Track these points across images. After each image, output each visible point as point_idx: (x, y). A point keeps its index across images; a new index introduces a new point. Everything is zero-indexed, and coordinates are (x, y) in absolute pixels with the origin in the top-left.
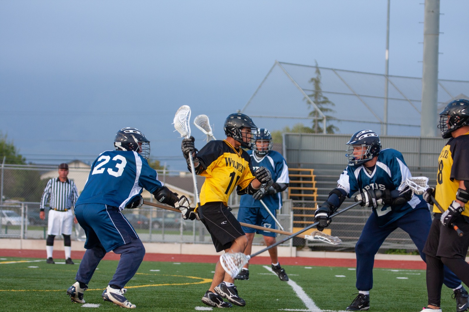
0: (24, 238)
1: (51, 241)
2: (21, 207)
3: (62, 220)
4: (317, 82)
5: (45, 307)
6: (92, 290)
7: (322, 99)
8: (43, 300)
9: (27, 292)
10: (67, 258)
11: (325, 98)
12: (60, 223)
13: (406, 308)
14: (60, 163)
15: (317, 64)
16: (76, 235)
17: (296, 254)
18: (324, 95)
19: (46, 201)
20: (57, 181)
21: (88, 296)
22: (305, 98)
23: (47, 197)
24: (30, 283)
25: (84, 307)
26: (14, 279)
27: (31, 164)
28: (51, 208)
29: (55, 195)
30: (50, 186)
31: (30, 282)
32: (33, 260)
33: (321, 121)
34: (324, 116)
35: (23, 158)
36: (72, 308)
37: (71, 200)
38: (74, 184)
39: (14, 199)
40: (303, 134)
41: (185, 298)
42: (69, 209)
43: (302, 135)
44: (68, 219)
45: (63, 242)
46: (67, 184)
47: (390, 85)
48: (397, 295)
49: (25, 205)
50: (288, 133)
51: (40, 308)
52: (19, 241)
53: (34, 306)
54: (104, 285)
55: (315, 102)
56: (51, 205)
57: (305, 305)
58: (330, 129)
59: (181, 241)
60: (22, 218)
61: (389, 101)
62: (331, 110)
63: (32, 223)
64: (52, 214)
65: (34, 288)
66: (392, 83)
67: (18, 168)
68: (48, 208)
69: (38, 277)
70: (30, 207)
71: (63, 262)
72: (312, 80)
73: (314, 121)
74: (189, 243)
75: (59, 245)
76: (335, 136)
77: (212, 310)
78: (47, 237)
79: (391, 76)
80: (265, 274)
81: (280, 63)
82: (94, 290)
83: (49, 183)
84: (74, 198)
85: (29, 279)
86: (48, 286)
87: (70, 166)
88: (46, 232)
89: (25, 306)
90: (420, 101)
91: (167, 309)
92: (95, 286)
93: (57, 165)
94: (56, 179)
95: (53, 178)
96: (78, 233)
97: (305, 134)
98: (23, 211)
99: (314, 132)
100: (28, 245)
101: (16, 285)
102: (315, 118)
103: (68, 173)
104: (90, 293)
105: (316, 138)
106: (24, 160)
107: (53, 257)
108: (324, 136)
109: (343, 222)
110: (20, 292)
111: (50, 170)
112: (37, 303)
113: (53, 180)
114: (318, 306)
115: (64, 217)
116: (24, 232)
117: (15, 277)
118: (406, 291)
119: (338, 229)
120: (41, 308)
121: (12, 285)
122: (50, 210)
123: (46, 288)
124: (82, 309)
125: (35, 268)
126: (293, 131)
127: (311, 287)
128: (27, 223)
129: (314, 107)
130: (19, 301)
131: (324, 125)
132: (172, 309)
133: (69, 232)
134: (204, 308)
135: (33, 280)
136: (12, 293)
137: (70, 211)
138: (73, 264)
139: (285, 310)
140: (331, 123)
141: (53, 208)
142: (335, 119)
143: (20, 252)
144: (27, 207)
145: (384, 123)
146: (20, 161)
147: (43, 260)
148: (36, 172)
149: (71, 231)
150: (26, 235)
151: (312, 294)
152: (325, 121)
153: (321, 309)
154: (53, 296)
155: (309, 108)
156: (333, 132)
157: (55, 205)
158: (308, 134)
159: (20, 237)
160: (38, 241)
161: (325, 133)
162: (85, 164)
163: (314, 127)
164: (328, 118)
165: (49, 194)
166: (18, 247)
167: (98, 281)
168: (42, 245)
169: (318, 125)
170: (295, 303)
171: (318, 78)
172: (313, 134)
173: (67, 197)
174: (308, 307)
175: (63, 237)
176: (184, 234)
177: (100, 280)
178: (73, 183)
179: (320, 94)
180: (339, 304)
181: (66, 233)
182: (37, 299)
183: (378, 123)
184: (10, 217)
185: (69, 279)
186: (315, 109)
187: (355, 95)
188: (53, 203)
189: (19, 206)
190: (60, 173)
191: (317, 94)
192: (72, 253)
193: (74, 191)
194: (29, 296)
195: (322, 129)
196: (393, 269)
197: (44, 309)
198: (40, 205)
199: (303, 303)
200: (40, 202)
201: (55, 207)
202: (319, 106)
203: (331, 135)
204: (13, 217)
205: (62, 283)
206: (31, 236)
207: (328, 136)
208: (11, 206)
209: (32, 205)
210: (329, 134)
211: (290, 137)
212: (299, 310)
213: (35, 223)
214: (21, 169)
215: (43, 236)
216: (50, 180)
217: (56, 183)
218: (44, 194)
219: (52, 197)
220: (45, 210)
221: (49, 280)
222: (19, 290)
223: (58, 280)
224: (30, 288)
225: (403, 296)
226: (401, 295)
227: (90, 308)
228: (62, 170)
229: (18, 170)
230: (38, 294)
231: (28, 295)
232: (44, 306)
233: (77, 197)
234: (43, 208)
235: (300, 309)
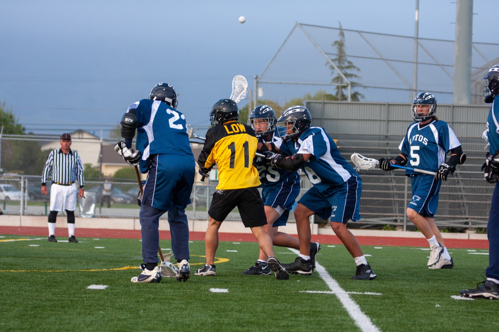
0: (24, 215)
1: (53, 217)
2: (21, 181)
3: (65, 195)
4: (340, 45)
5: (48, 289)
6: (97, 270)
7: (346, 64)
8: (45, 281)
9: (27, 273)
10: (70, 236)
11: (349, 62)
12: (63, 198)
13: (438, 290)
14: (61, 133)
15: (341, 26)
16: (80, 211)
17: (318, 231)
18: (349, 59)
19: (47, 175)
20: (59, 153)
21: (93, 277)
22: (328, 62)
23: (49, 170)
24: (31, 263)
25: (90, 289)
26: (14, 259)
27: (31, 134)
28: (53, 182)
29: (58, 168)
30: (52, 158)
31: (31, 261)
32: (33, 238)
33: (345, 87)
34: (349, 83)
35: (22, 128)
36: (76, 290)
37: (75, 172)
38: (78, 156)
39: (13, 173)
40: (326, 101)
41: (199, 279)
42: (73, 182)
43: (324, 103)
44: (72, 193)
45: (66, 219)
46: (70, 156)
47: (420, 47)
48: (428, 275)
49: (25, 178)
50: (309, 101)
51: (41, 290)
52: (18, 217)
53: (35, 288)
54: (111, 265)
55: (339, 67)
56: (53, 179)
57: (328, 287)
58: (355, 96)
59: (194, 218)
60: (21, 193)
61: (419, 65)
62: (356, 76)
63: (32, 197)
64: (55, 189)
65: (35, 268)
66: (422, 47)
67: (18, 139)
68: (50, 182)
69: (40, 256)
70: (30, 180)
71: (66, 240)
72: (336, 42)
73: (338, 88)
74: (202, 220)
75: (62, 222)
76: (360, 104)
77: (228, 292)
78: (49, 213)
79: (421, 39)
80: (284, 253)
81: (301, 24)
82: (100, 270)
83: (51, 155)
84: (79, 170)
85: (30, 259)
86: (51, 266)
87: (72, 136)
88: (48, 207)
89: (26, 288)
90: (453, 66)
91: (179, 291)
92: (101, 266)
93: (58, 136)
94: (58, 150)
95: (55, 149)
96: (82, 209)
97: (329, 101)
98: (22, 185)
99: (337, 100)
100: (28, 222)
101: (16, 265)
102: (339, 84)
103: (70, 144)
104: (96, 273)
105: (340, 105)
106: (24, 129)
107: (55, 235)
108: (348, 104)
109: (368, 197)
110: (20, 273)
111: (52, 140)
112: (38, 284)
113: (55, 151)
114: (343, 288)
115: (68, 192)
116: (24, 208)
117: (14, 257)
118: (437, 272)
119: (363, 204)
120: (43, 290)
121: (11, 265)
122: (52, 184)
123: (48, 268)
124: (87, 291)
125: (36, 247)
126: (315, 98)
127: (335, 267)
128: (27, 198)
129: (338, 72)
130: (19, 282)
131: (348, 92)
132: (185, 291)
133: (73, 208)
134: (219, 289)
135: (34, 260)
136: (11, 274)
137: (74, 185)
138: (77, 242)
139: (307, 292)
140: (356, 89)
141: (56, 182)
142: (360, 85)
143: (19, 229)
144: (26, 181)
145: (413, 90)
146: (20, 130)
147: (44, 238)
148: (36, 143)
149: (75, 206)
150: (25, 211)
151: (336, 275)
152: (349, 87)
153: (346, 291)
154: (55, 277)
155: (333, 73)
156: (358, 100)
157: (58, 179)
158: (332, 101)
159: (20, 213)
160: (39, 217)
161: (349, 100)
162: (90, 134)
163: (337, 93)
164: (353, 85)
165: (51, 167)
166: (17, 224)
167: (104, 261)
168: (43, 222)
169: (342, 91)
170: (318, 285)
171: (341, 41)
172: (337, 102)
173: (71, 170)
174: (332, 289)
175: (66, 213)
176: (196, 210)
177: (106, 260)
178: (77, 154)
179: (344, 59)
180: (364, 285)
181: (70, 209)
182: (39, 280)
183: (407, 90)
184: (9, 192)
185: (73, 258)
186: (339, 75)
187: (383, 59)
188: (55, 176)
189: (19, 180)
190: (62, 144)
191: (341, 58)
192: (76, 230)
193: (78, 163)
194: (30, 277)
195: (346, 96)
196: (423, 248)
197: (46, 291)
198: (41, 178)
199: (326, 284)
200: (41, 175)
201: (58, 181)
202: (343, 72)
203: (356, 102)
204: (12, 192)
205: (65, 263)
206: (31, 213)
207: (353, 104)
208: (10, 180)
209: (32, 178)
210: (354, 102)
211: (312, 105)
212: (321, 292)
213: (36, 198)
214: (20, 139)
215: (44, 213)
216: (52, 152)
217: (58, 155)
218: (45, 167)
219: (54, 170)
220: (46, 184)
221: (51, 260)
222: (19, 271)
223: (61, 260)
224: (30, 268)
225: (435, 277)
226: (432, 275)
227: (96, 290)
228: (64, 141)
229: (17, 141)
230: (40, 275)
231: (28, 276)
232: (46, 288)
233: (81, 169)
234: (45, 182)
235: (323, 291)
